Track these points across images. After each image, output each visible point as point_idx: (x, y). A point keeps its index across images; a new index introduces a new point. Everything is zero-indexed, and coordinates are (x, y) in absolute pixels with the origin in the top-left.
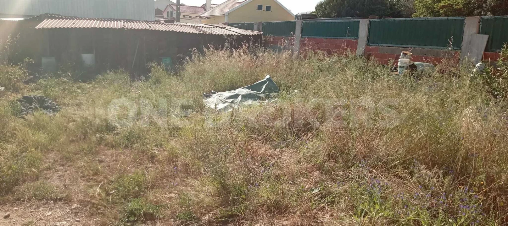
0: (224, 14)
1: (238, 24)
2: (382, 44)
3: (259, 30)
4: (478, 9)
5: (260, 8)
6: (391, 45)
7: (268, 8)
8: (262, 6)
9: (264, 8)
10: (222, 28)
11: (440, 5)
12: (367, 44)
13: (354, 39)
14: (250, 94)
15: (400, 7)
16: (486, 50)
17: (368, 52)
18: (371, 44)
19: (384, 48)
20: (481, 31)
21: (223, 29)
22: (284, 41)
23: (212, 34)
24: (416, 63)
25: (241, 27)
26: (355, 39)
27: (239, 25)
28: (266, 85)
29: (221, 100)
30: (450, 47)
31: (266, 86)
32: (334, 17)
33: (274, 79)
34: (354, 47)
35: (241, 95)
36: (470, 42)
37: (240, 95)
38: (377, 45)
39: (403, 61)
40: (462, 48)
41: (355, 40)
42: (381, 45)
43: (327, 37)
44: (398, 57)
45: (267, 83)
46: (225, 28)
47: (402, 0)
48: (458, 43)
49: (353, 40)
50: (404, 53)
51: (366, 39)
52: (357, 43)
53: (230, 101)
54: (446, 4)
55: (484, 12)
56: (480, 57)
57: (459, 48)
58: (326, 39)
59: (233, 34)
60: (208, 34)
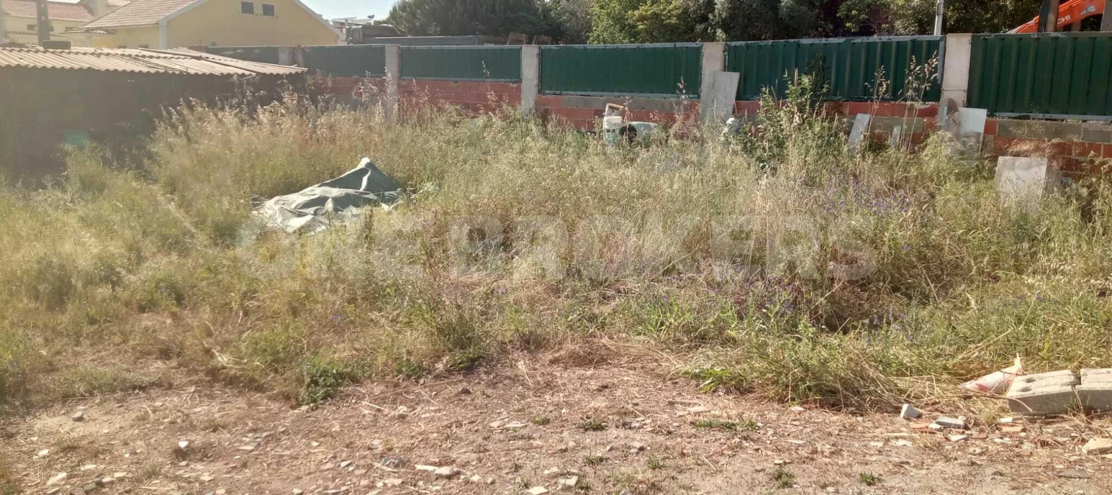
0: (157, 23)
1: (235, 49)
2: (567, 90)
3: (293, 62)
4: (701, 23)
5: (247, 8)
6: (583, 93)
7: (268, 10)
8: (252, 4)
9: (258, 9)
10: (199, 58)
11: (636, 13)
12: (539, 92)
13: (513, 83)
14: (348, 195)
15: (560, 15)
16: (738, 98)
17: (542, 107)
18: (546, 92)
19: (571, 98)
20: (729, 67)
21: (202, 61)
22: (367, 87)
23: (189, 74)
24: (634, 123)
25: (246, 55)
26: (516, 82)
27: (239, 51)
28: (367, 176)
29: (291, 212)
30: (682, 93)
31: (368, 178)
32: (436, 33)
33: (380, 165)
34: (515, 98)
35: (330, 200)
36: (713, 84)
37: (328, 198)
38: (558, 92)
39: (610, 121)
40: (701, 94)
41: (515, 85)
42: (565, 92)
43: (457, 79)
44: (600, 114)
45: (369, 173)
46: (207, 59)
47: (563, 2)
48: (694, 87)
49: (511, 85)
50: (610, 107)
51: (535, 82)
52: (519, 89)
53: (311, 210)
54: (649, 13)
55: (712, 28)
56: (730, 109)
57: (696, 96)
58: (456, 82)
59: (232, 72)
60: (177, 73)
